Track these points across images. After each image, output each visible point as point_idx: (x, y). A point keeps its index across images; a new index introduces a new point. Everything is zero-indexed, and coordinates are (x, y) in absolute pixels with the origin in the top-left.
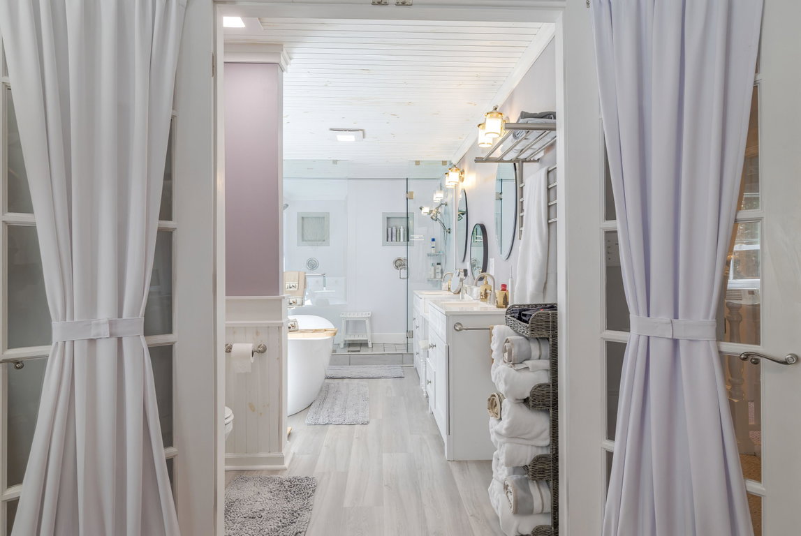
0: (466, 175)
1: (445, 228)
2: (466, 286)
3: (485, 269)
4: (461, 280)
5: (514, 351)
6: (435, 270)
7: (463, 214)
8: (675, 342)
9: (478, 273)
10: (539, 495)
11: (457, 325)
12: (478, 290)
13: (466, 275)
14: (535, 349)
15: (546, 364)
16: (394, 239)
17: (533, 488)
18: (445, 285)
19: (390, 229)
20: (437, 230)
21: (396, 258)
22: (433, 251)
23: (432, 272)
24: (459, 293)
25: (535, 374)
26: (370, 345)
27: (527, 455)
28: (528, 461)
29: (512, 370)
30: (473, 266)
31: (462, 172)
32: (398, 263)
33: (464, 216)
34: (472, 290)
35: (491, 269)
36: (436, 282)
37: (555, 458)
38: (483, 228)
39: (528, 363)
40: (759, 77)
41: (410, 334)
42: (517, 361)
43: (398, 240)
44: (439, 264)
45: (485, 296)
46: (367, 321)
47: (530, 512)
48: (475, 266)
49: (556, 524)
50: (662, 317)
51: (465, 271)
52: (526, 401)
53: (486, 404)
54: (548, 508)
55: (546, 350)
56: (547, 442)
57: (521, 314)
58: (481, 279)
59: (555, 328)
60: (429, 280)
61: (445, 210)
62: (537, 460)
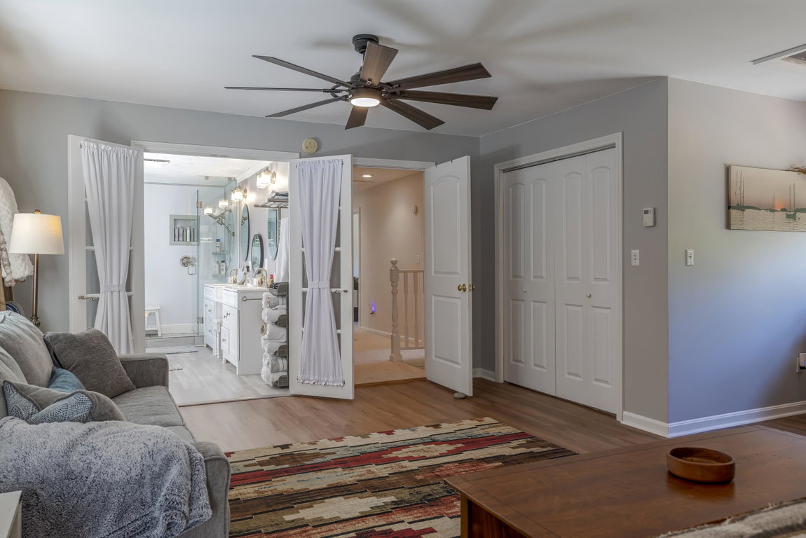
0: (248, 194)
1: (229, 232)
2: (248, 278)
3: (262, 265)
4: (245, 274)
5: (272, 302)
6: (219, 267)
7: (245, 220)
8: (320, 289)
9: (257, 268)
10: (282, 363)
11: (244, 298)
12: (256, 281)
13: (248, 270)
14: (280, 300)
15: (285, 306)
16: (181, 239)
17: (280, 361)
18: (231, 279)
19: (177, 230)
20: (221, 232)
21: (182, 256)
22: (218, 250)
23: (217, 269)
24: (243, 284)
25: (281, 311)
26: (160, 335)
27: (276, 346)
28: (277, 349)
29: (271, 310)
30: (253, 263)
31: (245, 191)
32: (185, 260)
33: (246, 222)
34: (252, 281)
35: (266, 267)
36: (221, 278)
37: (288, 346)
38: (260, 237)
39: (277, 307)
40: (340, 208)
41: (201, 320)
42: (273, 306)
43: (185, 239)
44: (223, 262)
45: (261, 283)
46: (157, 313)
47: (278, 371)
48: (255, 263)
49: (288, 374)
50: (316, 281)
51: (248, 267)
52: (276, 323)
53: (260, 331)
54: (285, 368)
55: (285, 300)
56: (285, 340)
57: (274, 286)
58: (259, 272)
59: (288, 291)
60: (213, 276)
61: (229, 216)
62: (280, 347)
